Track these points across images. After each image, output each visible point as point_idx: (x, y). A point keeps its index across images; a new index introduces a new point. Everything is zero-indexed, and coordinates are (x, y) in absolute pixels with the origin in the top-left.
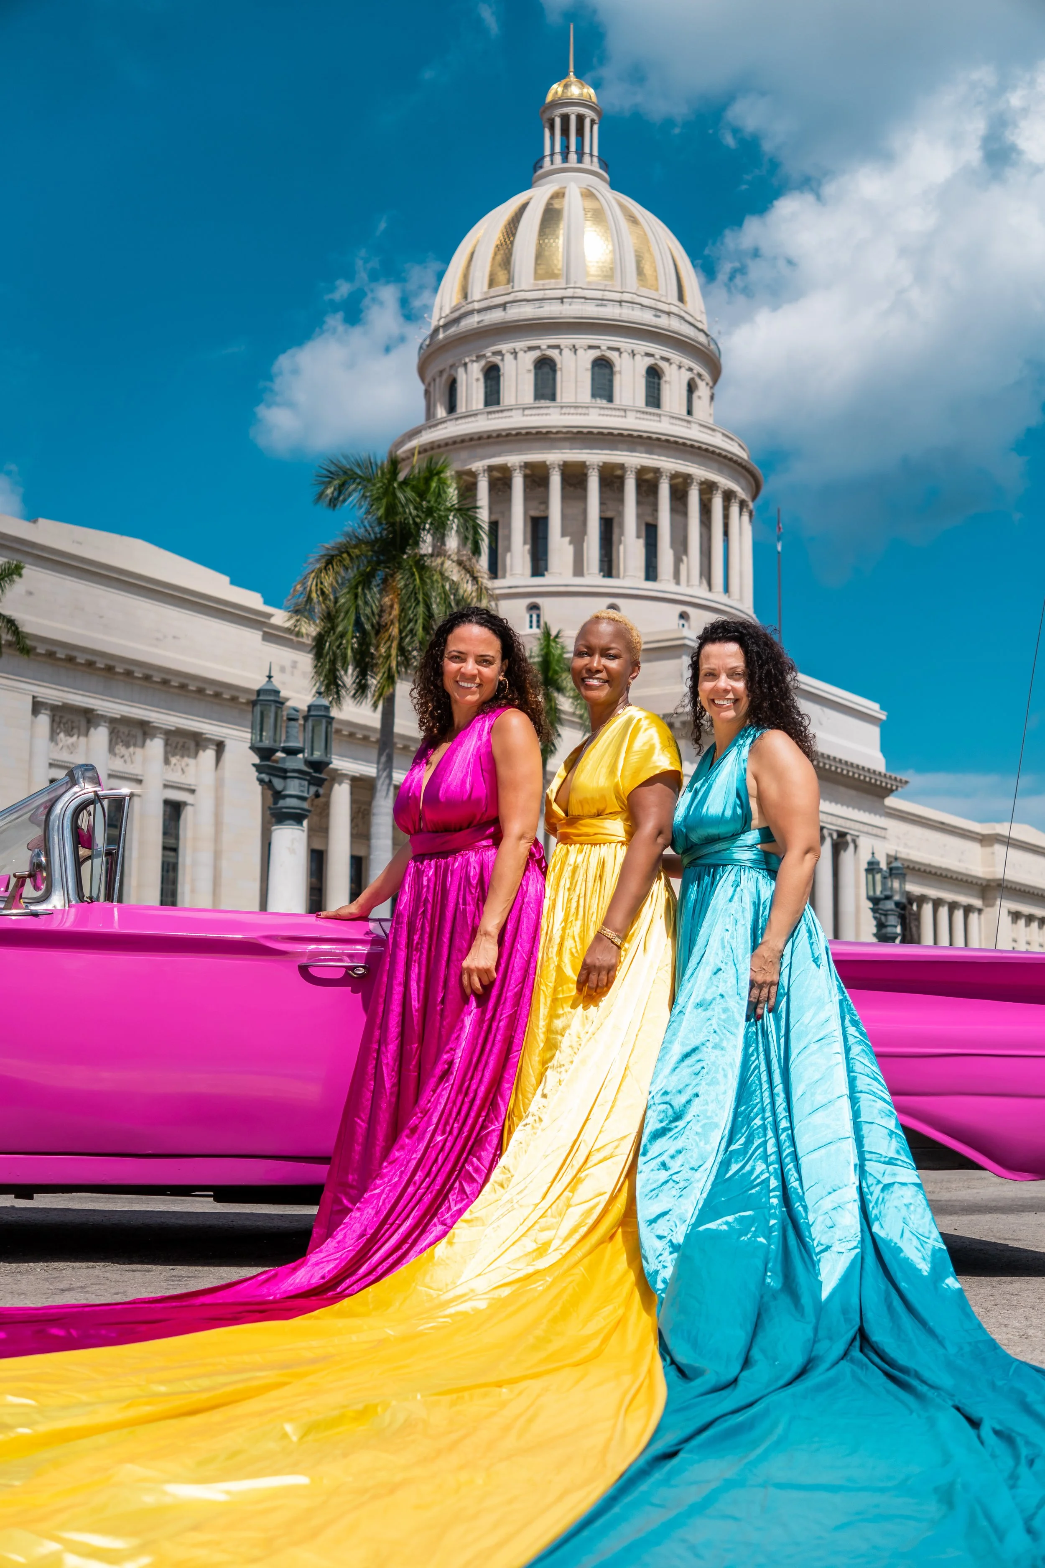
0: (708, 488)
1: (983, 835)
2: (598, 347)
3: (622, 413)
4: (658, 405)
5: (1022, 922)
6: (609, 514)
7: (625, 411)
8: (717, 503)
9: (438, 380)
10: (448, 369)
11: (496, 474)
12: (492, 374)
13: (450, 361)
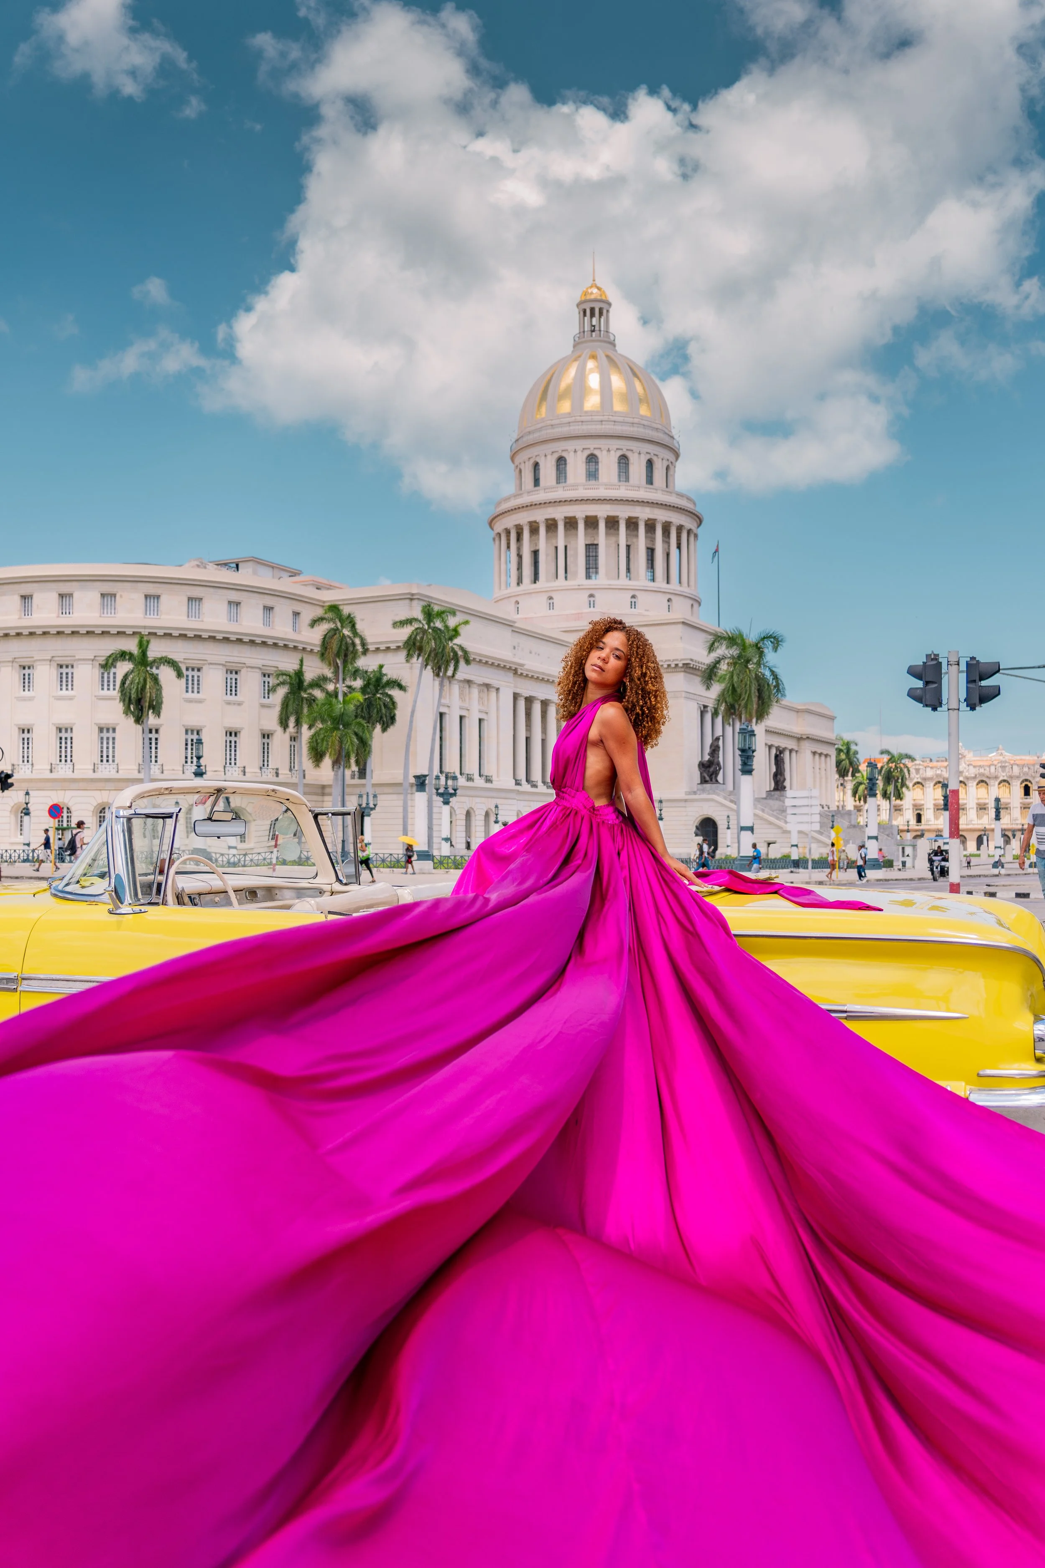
0: (680, 528)
1: (799, 709)
2: (622, 449)
3: (637, 489)
4: (652, 484)
5: (817, 756)
6: (629, 543)
7: (639, 487)
8: (684, 536)
9: (527, 463)
10: (534, 457)
11: (567, 520)
12: (561, 462)
13: (536, 454)
